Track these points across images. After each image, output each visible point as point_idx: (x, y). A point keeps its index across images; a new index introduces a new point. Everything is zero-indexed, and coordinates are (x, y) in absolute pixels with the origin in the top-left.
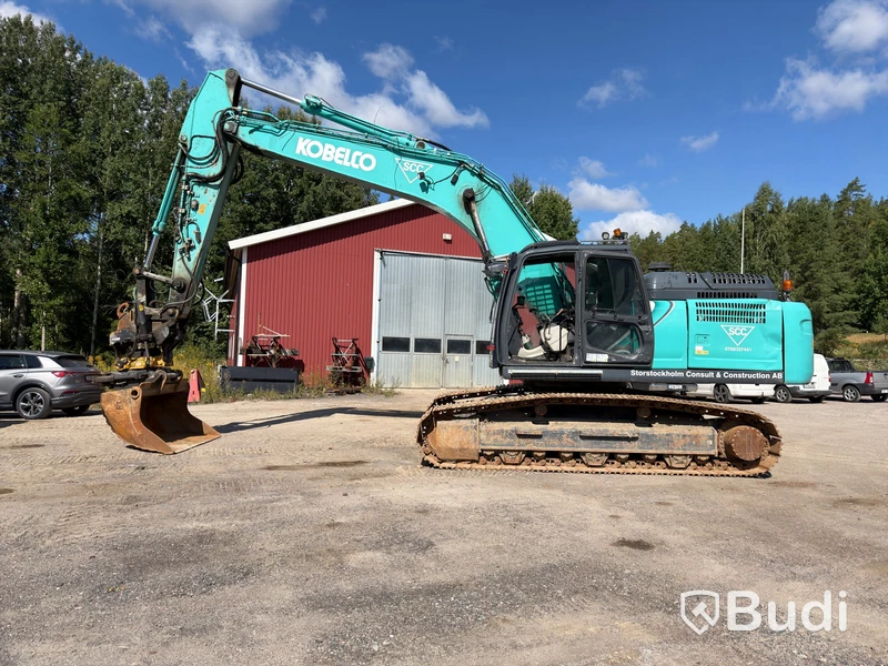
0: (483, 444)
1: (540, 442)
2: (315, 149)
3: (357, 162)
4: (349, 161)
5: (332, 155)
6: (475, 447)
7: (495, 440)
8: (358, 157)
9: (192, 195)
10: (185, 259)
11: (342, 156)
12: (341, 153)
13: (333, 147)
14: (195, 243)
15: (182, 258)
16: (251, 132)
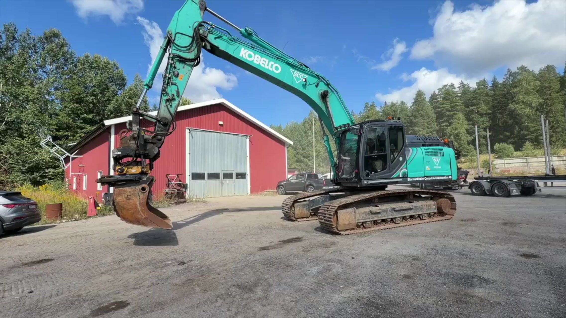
0: (358, 220)
1: (380, 215)
2: (250, 56)
3: (272, 67)
4: (268, 65)
5: (259, 61)
6: (354, 222)
7: (363, 217)
8: (272, 65)
9: (175, 68)
10: (169, 106)
11: (264, 63)
12: (264, 61)
13: (259, 57)
14: (176, 97)
15: (167, 105)
16: (215, 38)
